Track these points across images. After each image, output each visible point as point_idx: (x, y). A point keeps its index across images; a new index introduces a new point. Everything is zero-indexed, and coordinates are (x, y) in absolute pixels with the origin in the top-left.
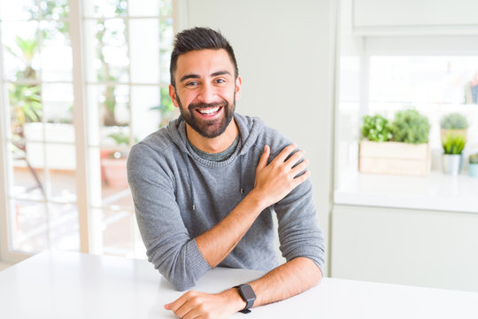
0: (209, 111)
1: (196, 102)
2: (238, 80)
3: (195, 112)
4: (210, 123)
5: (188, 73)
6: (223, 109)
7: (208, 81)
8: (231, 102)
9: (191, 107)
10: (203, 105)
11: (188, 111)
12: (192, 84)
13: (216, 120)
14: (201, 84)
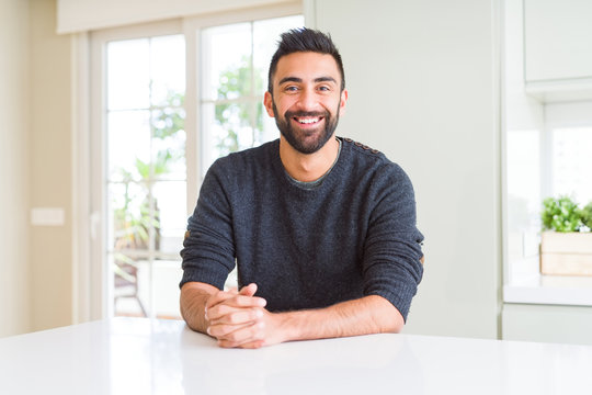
0: (308, 120)
1: (295, 109)
2: (343, 94)
3: (292, 121)
4: (308, 134)
5: (289, 76)
6: (323, 120)
7: (310, 87)
8: (334, 114)
9: (288, 114)
10: (302, 113)
11: (284, 119)
12: (292, 89)
13: (314, 131)
14: (302, 89)
